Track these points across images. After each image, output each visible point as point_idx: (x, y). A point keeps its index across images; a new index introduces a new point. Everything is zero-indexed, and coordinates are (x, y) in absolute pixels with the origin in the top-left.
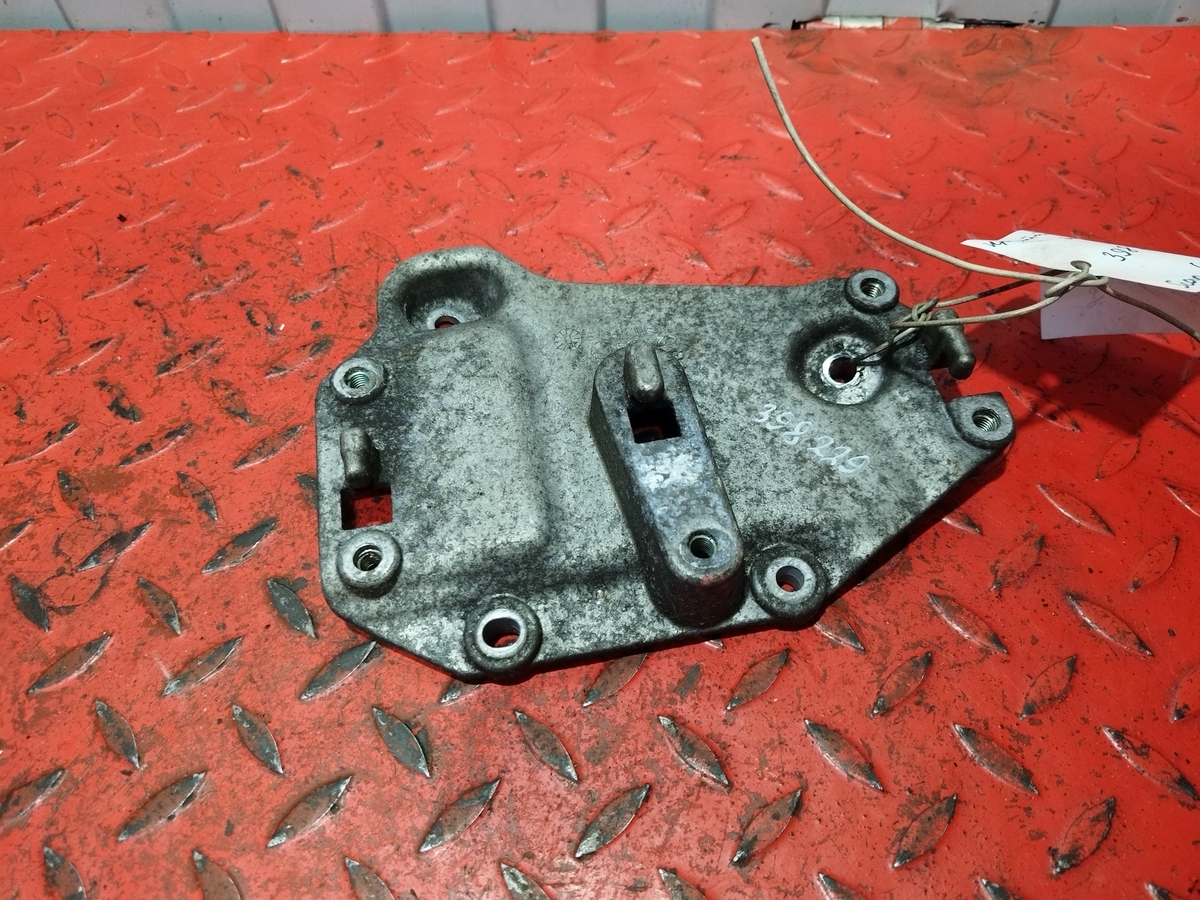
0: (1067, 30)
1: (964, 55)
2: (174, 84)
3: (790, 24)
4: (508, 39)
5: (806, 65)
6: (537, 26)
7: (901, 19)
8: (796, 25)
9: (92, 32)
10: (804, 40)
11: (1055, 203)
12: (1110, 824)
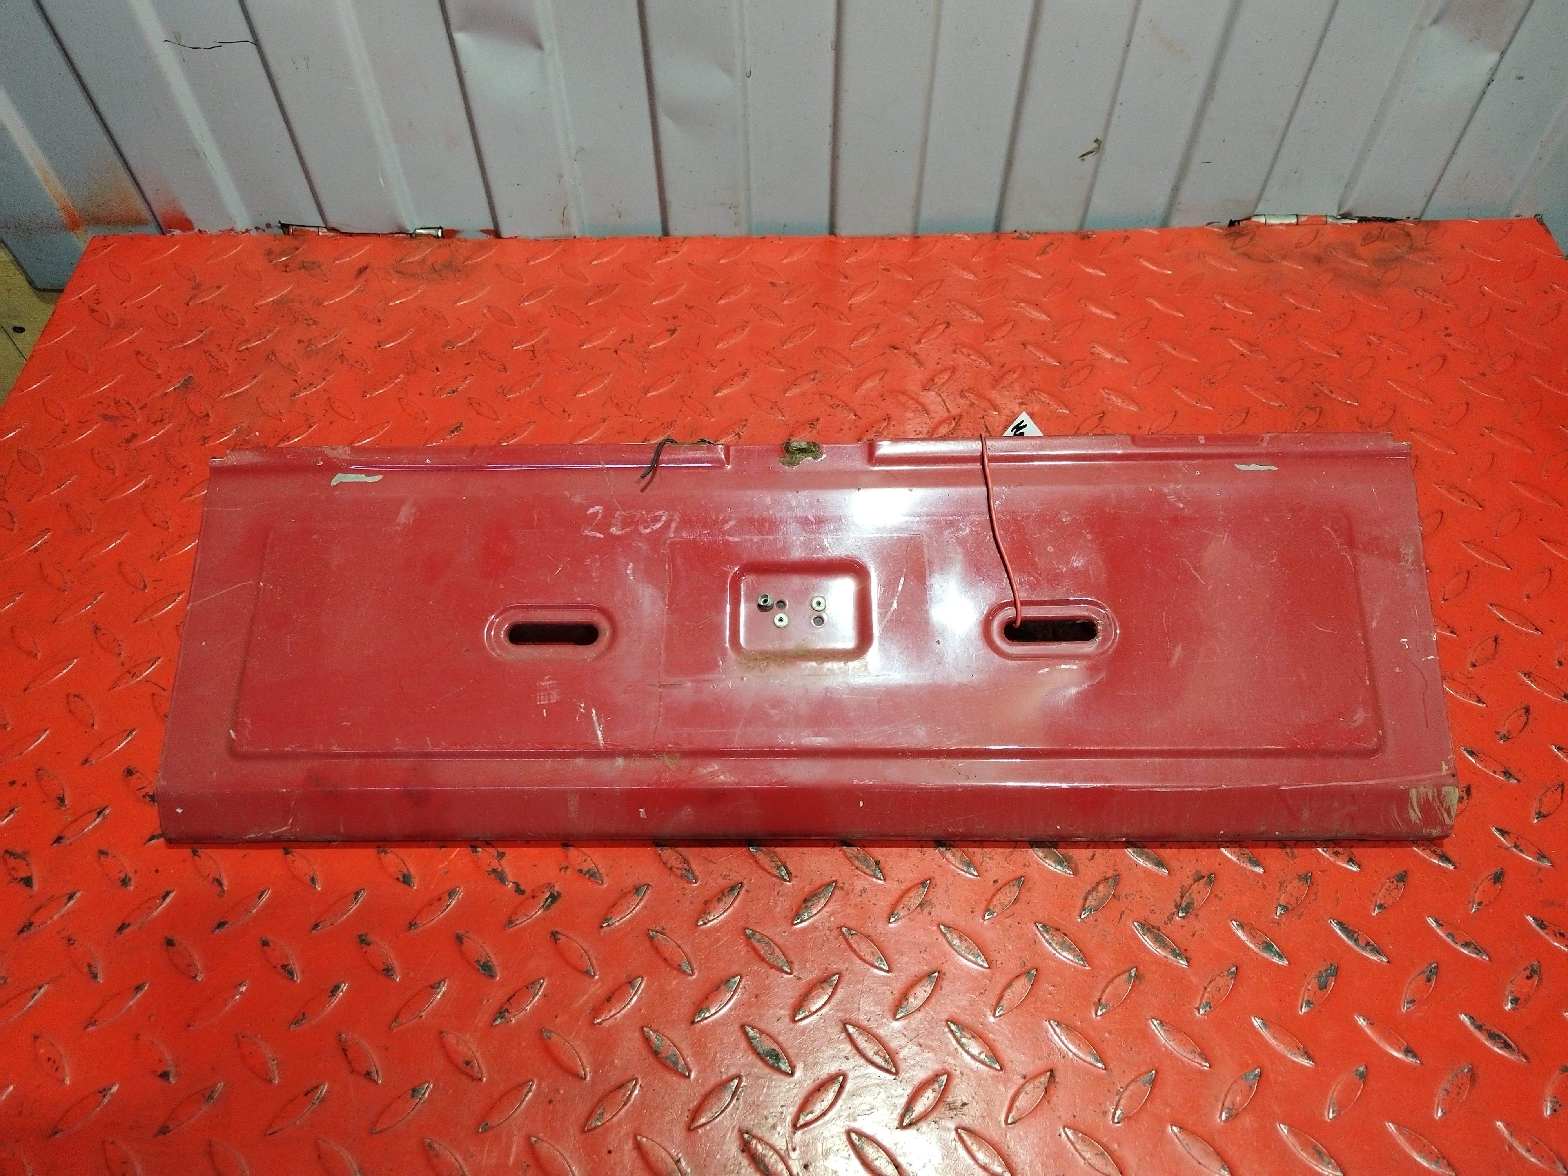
0: (1434, 224)
1: (1362, 245)
2: (771, 280)
3: (1228, 223)
4: (1013, 238)
5: (1247, 255)
6: (1034, 228)
7: (1310, 216)
8: (1232, 223)
9: (686, 238)
10: (1240, 235)
11: (1445, 359)
12: (1528, 719)
